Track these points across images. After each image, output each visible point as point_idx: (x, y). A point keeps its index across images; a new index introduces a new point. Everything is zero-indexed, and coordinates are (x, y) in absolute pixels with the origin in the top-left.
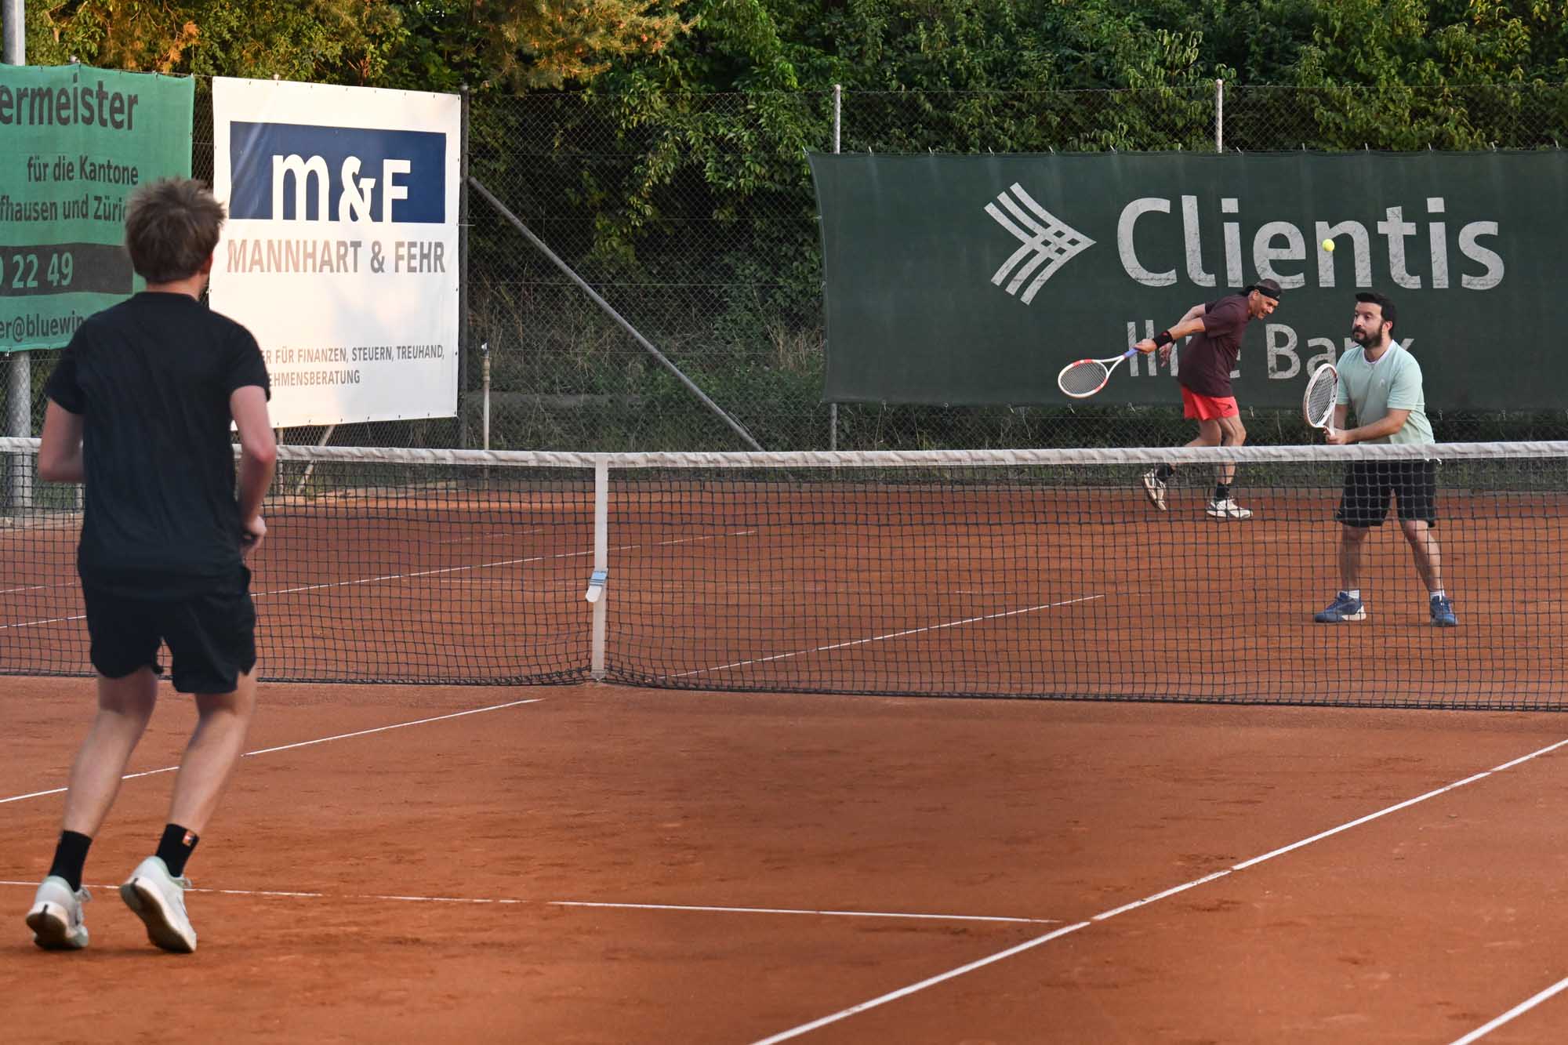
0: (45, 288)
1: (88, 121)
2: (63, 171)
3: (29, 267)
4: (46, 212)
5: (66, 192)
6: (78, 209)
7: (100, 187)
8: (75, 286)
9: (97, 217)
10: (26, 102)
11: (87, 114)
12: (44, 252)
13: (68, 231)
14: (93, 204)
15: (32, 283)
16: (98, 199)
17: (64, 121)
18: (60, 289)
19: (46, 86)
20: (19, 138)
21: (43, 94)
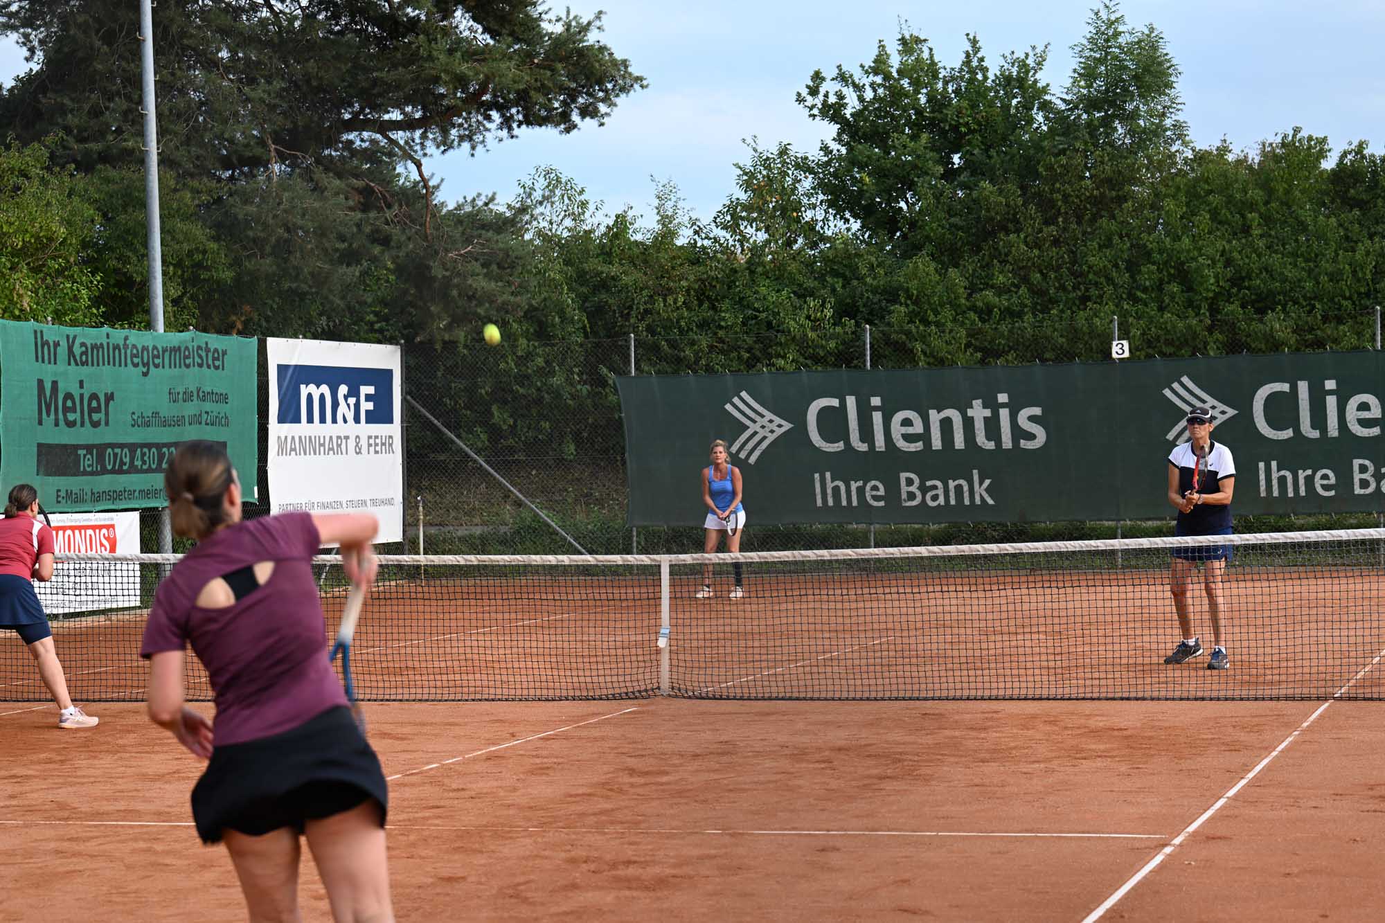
1: (200, 365)
2: (188, 396)
4: (179, 422)
5: (190, 409)
6: (196, 420)
7: (208, 406)
9: (207, 424)
10: (167, 355)
11: (200, 361)
13: (192, 433)
14: (205, 416)
16: (207, 413)
17: (188, 366)
19: (177, 346)
20: (163, 376)
21: (175, 350)
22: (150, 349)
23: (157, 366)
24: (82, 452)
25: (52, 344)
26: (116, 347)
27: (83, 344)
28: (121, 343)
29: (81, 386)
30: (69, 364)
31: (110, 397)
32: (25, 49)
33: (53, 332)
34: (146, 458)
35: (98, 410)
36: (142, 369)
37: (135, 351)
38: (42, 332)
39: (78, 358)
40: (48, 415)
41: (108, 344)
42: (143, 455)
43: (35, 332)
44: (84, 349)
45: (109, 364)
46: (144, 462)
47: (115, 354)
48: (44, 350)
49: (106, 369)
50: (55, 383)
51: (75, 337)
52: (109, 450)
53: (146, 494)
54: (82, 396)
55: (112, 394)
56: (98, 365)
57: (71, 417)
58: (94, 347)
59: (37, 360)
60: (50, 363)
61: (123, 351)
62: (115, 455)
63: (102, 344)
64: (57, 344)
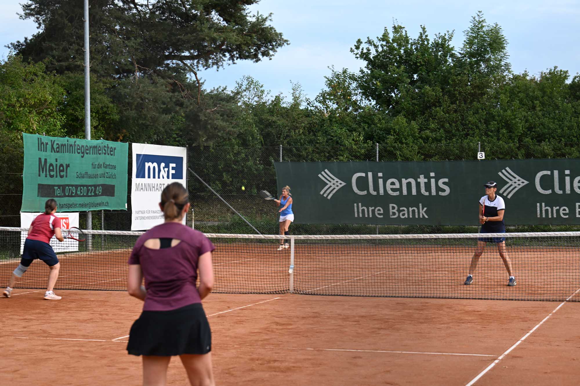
0: (96, 195)
1: (105, 154)
2: (100, 166)
3: (92, 190)
4: (96, 176)
5: (100, 171)
6: (103, 176)
7: (108, 170)
8: (102, 195)
9: (107, 178)
10: (91, 149)
11: (105, 152)
12: (95, 186)
13: (101, 181)
14: (106, 174)
15: (93, 194)
16: (107, 173)
17: (100, 154)
18: (99, 195)
19: (96, 145)
20: (90, 158)
21: (95, 147)
22: (85, 146)
23: (87, 153)
24: (56, 188)
25: (45, 143)
26: (71, 145)
27: (57, 144)
28: (73, 144)
29: (56, 161)
30: (52, 152)
31: (68, 166)
32: (37, 23)
33: (46, 139)
34: (82, 191)
35: (63, 171)
36: (81, 155)
37: (78, 147)
38: (41, 139)
39: (55, 149)
40: (43, 172)
41: (68, 144)
42: (81, 189)
43: (38, 139)
44: (58, 146)
45: (68, 152)
46: (81, 193)
47: (70, 148)
48: (41, 146)
49: (67, 154)
50: (46, 160)
51: (54, 141)
52: (67, 187)
53: (82, 205)
54: (56, 165)
55: (69, 164)
56: (63, 153)
57: (52, 173)
58: (62, 145)
59: (39, 150)
60: (44, 151)
61: (74, 147)
62: (70, 189)
63: (65, 144)
64: (47, 144)
